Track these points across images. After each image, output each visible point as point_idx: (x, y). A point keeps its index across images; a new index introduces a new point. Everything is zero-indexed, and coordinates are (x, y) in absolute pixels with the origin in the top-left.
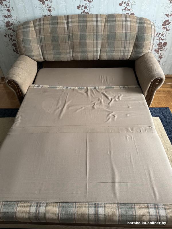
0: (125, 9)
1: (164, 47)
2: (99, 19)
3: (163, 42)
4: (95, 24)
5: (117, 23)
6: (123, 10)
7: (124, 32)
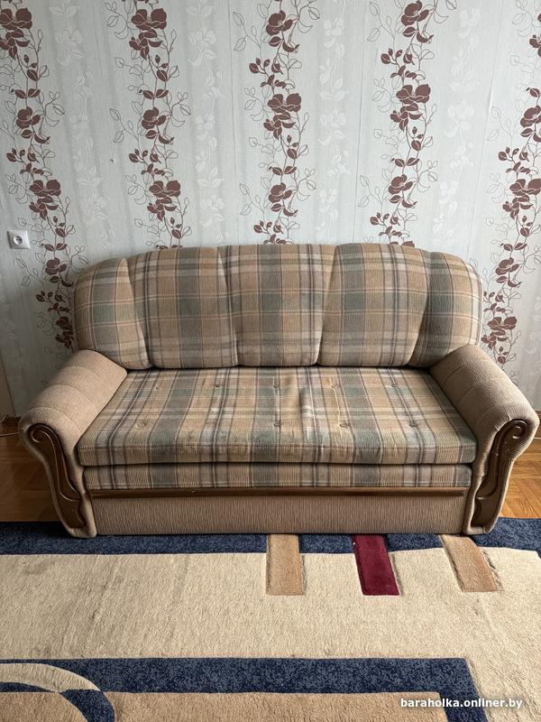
0: (387, 232)
1: (507, 331)
2: (317, 256)
3: (504, 318)
4: (305, 267)
5: (368, 266)
6: (381, 234)
7: (389, 289)
